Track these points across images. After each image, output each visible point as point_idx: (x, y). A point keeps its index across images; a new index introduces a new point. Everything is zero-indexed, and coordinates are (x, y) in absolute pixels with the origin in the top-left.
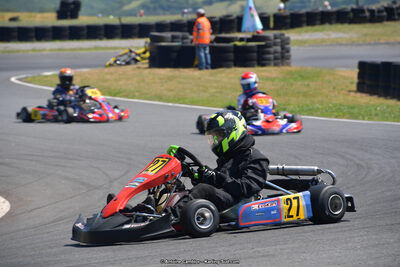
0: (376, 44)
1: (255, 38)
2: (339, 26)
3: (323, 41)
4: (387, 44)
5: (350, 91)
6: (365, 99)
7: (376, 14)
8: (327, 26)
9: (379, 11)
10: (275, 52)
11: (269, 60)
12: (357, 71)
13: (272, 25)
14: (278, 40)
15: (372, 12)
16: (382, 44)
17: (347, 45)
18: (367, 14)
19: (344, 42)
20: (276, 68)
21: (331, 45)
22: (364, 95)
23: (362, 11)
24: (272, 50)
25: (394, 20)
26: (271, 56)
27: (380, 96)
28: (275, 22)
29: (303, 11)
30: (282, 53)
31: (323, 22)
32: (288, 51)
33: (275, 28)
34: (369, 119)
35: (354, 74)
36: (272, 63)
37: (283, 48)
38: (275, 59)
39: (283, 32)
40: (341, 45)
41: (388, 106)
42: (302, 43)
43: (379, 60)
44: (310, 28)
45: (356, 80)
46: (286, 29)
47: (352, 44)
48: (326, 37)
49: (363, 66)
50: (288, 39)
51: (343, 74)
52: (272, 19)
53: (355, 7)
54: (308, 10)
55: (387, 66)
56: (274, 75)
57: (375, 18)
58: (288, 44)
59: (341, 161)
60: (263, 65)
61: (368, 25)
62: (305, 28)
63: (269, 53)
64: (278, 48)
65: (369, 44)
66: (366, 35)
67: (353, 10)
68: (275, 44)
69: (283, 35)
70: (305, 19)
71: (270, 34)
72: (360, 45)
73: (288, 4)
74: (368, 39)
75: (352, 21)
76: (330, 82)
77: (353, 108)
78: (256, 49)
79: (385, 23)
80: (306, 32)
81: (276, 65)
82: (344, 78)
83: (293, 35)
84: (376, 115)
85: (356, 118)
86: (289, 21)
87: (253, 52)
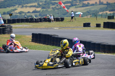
0: (37, 28)
1: (2, 26)
2: (26, 23)
3: (22, 27)
4: (40, 28)
5: (30, 42)
6: (34, 44)
7: (37, 20)
8: (23, 23)
9: (38, 19)
10: (8, 30)
11: (6, 32)
12: (32, 36)
13: (7, 22)
14: (9, 27)
15: (35, 19)
16: (38, 28)
17: (29, 28)
18: (34, 20)
19: (28, 28)
20: (8, 35)
21: (24, 28)
22: (33, 43)
23: (33, 19)
24: (7, 29)
25: (42, 22)
26: (7, 31)
27: (38, 43)
28: (8, 21)
29: (16, 19)
30: (10, 30)
31: (22, 22)
32: (12, 30)
33: (8, 23)
34: (35, 50)
35: (31, 37)
36: (7, 33)
37: (10, 29)
38: (8, 32)
39: (10, 24)
40: (27, 28)
41: (40, 46)
42: (16, 28)
43: (38, 33)
44: (18, 23)
45: (31, 39)
46: (11, 24)
47: (30, 28)
48: (23, 26)
49: (33, 34)
50: (12, 26)
51: (28, 37)
52: (7, 21)
53: (31, 18)
54: (18, 18)
55: (40, 34)
56: (8, 37)
57: (36, 21)
58: (12, 28)
59: (27, 62)
60: (4, 34)
61: (35, 23)
62: (17, 23)
63: (6, 30)
64: (9, 29)
65: (35, 28)
66: (34, 26)
67: (30, 19)
68: (8, 28)
69: (10, 25)
70: (17, 21)
71: (6, 25)
72: (32, 29)
73: (11, 16)
74: (35, 27)
75: (30, 22)
76: (24, 39)
77: (31, 46)
78: (2, 29)
79: (39, 23)
80: (17, 24)
81: (8, 34)
82: (28, 38)
83: (13, 25)
84: (37, 48)
85: (31, 49)
86: (12, 21)
87: (1, 30)
